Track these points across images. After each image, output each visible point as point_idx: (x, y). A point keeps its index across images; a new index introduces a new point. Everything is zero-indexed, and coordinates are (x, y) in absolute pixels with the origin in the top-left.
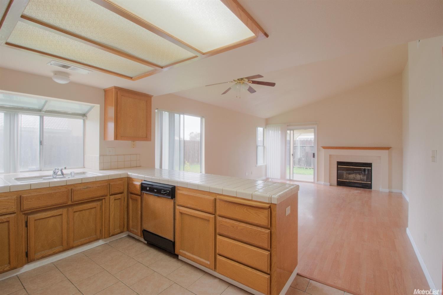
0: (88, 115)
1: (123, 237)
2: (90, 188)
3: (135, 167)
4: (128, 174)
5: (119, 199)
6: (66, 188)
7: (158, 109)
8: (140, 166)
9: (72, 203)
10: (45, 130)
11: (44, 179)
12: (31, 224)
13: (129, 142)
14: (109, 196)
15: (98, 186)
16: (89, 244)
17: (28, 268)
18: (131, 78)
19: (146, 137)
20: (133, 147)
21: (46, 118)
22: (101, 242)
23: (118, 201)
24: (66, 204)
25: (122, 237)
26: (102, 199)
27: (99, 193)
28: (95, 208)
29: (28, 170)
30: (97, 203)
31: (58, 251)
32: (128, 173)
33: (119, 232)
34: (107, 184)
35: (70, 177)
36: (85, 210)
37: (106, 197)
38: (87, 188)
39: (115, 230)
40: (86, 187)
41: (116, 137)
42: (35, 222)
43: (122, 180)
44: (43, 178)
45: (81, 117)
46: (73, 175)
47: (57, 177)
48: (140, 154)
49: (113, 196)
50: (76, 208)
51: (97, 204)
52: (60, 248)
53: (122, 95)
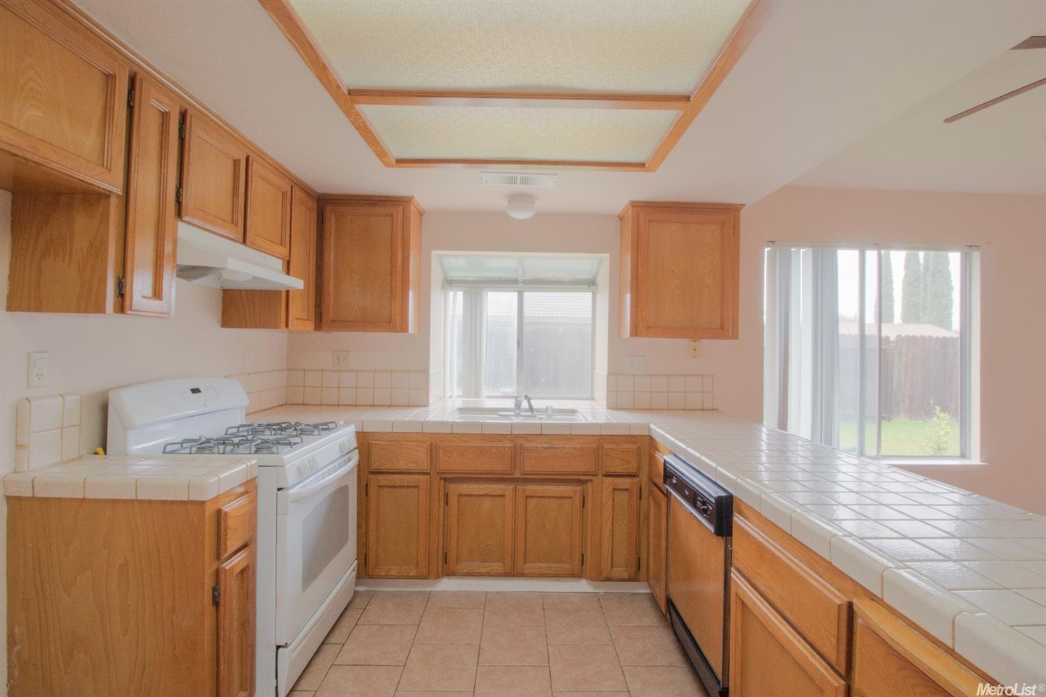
0: (597, 282)
1: (640, 594)
2: (556, 448)
3: (700, 410)
4: (649, 427)
5: (626, 490)
6: (511, 441)
7: (773, 242)
8: (713, 410)
9: (523, 477)
10: (525, 320)
11: (500, 415)
12: (453, 500)
13: (683, 343)
14: (600, 476)
15: (575, 449)
16: (559, 580)
17: (447, 585)
18: (642, 165)
19: (722, 328)
20: (695, 357)
21: (528, 296)
22: (583, 586)
23: (624, 496)
24: (510, 477)
25: (638, 592)
26: (586, 482)
27: (577, 466)
28: (571, 498)
29: (499, 394)
30: (576, 488)
31: (494, 571)
32: (652, 426)
33: (625, 575)
34: (595, 446)
35: (543, 417)
36: (548, 497)
37: (593, 478)
38: (549, 448)
39: (615, 569)
40: (548, 446)
41: (635, 332)
42: (459, 499)
43: (635, 443)
44: (500, 413)
45: (587, 287)
46: (549, 413)
47: (522, 413)
48: (713, 376)
49: (610, 479)
50: (531, 488)
51: (575, 492)
52: (496, 567)
53: (650, 221)
